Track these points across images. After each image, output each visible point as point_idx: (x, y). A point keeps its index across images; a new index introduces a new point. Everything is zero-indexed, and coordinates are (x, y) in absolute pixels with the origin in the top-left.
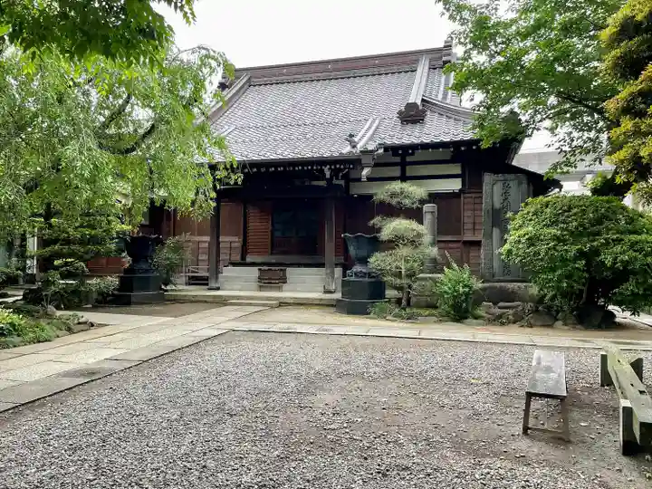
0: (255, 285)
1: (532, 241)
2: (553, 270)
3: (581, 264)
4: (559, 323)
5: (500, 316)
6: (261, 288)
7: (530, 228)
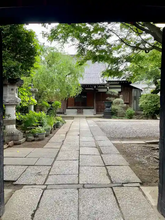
0: (76, 113)
1: (146, 103)
2: (150, 108)
3: (155, 107)
4: (149, 119)
5: (139, 118)
6: (77, 114)
7: (145, 101)
